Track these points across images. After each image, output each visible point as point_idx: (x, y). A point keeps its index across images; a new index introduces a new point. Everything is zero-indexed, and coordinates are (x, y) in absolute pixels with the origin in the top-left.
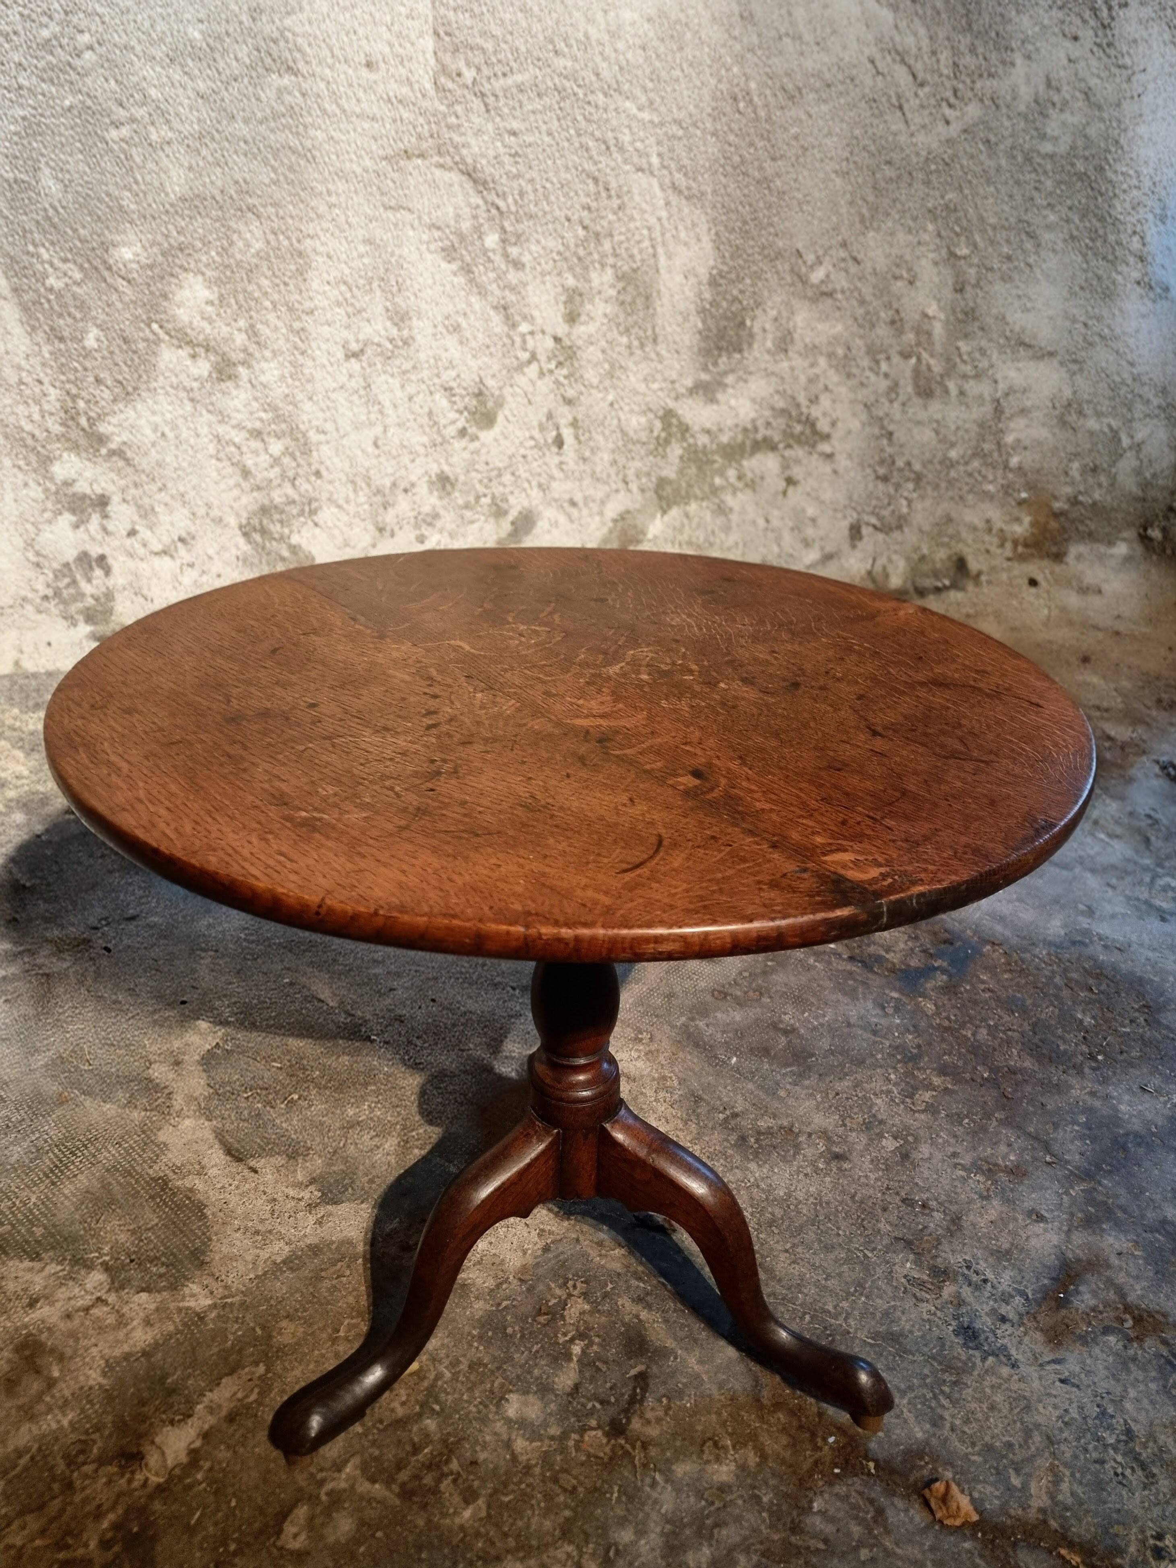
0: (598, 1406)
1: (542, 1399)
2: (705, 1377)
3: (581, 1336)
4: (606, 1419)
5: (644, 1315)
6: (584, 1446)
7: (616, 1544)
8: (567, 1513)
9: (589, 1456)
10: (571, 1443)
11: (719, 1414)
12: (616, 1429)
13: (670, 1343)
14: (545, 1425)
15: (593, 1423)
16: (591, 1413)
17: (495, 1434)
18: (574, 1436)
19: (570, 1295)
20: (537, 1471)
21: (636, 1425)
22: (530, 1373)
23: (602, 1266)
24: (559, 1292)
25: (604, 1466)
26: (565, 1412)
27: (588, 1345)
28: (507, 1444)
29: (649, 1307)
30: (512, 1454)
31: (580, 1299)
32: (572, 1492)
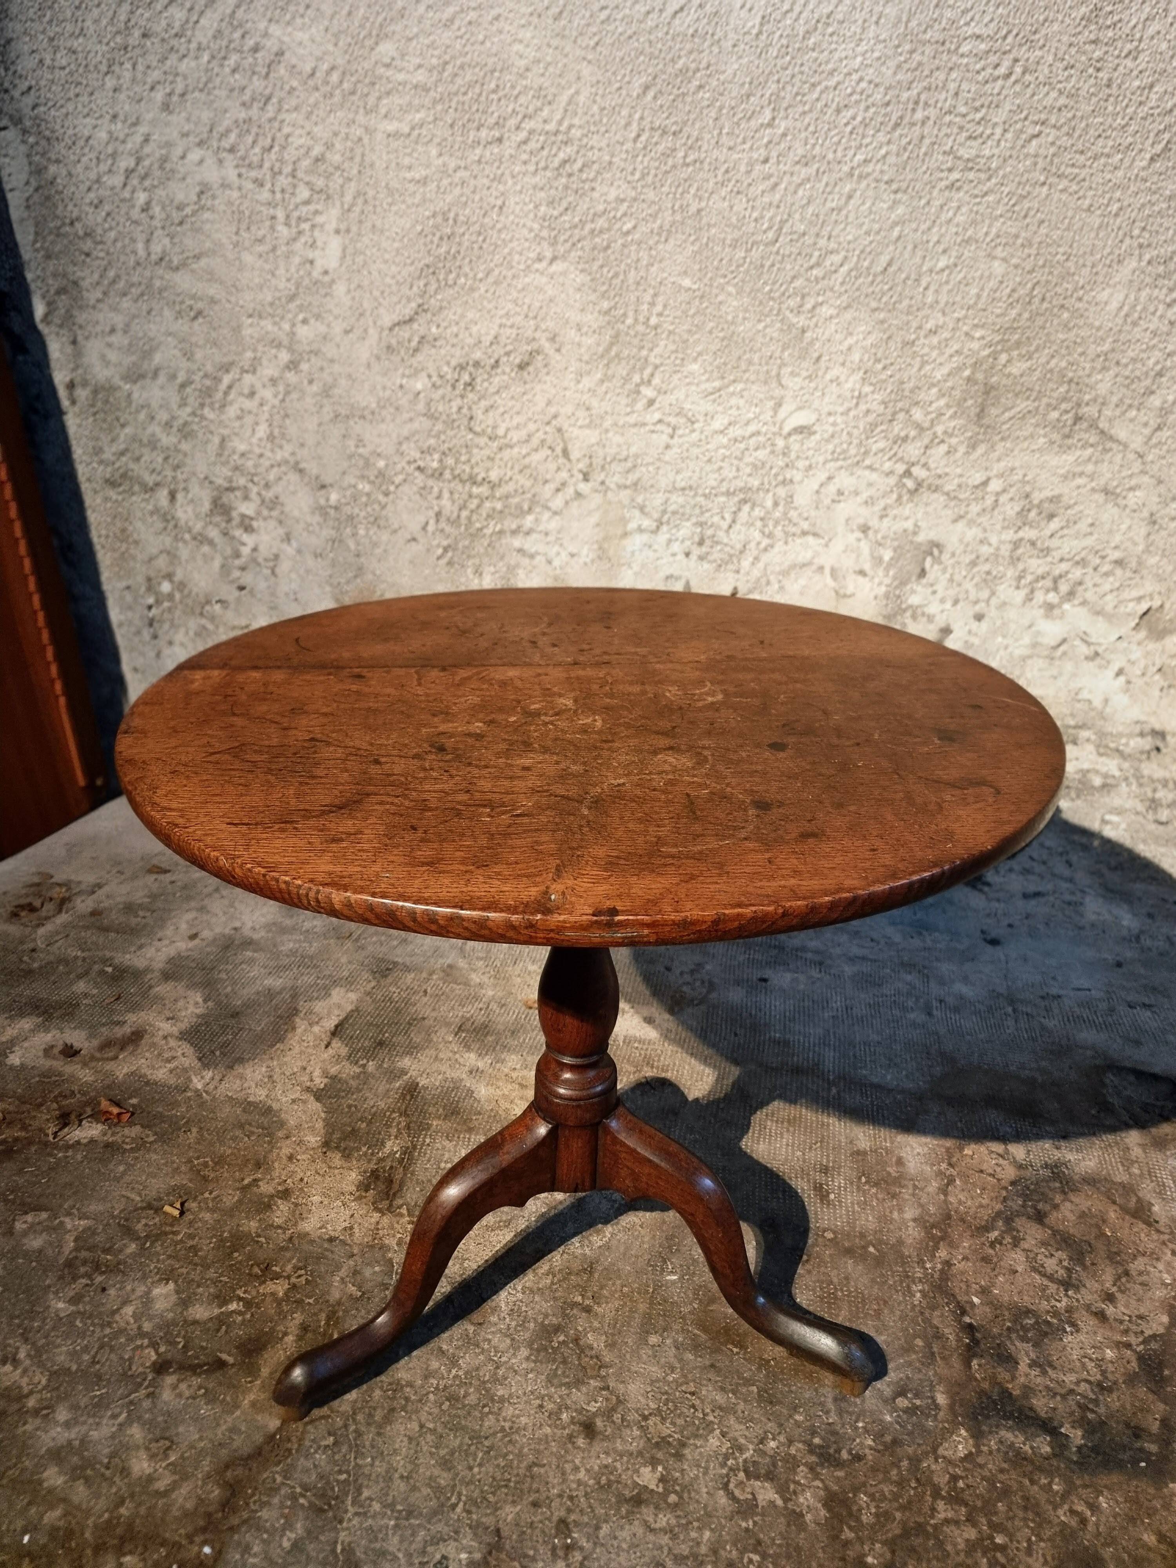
1: (176, 1305)
3: (248, 1304)
4: (169, 1356)
5: (290, 1338)
6: (138, 1352)
8: (74, 1368)
9: (131, 1359)
10: (139, 1343)
12: (161, 1368)
13: (265, 1371)
14: (150, 1318)
15: (162, 1349)
16: (173, 1343)
17: (133, 1290)
18: (146, 1342)
19: (288, 1277)
20: (108, 1331)
21: (170, 1380)
22: (198, 1286)
23: (330, 1285)
24: (289, 1268)
25: (124, 1374)
26: (167, 1326)
27: (240, 1313)
28: (126, 1302)
29: (300, 1338)
30: (118, 1309)
31: (287, 1286)
32: (94, 1362)
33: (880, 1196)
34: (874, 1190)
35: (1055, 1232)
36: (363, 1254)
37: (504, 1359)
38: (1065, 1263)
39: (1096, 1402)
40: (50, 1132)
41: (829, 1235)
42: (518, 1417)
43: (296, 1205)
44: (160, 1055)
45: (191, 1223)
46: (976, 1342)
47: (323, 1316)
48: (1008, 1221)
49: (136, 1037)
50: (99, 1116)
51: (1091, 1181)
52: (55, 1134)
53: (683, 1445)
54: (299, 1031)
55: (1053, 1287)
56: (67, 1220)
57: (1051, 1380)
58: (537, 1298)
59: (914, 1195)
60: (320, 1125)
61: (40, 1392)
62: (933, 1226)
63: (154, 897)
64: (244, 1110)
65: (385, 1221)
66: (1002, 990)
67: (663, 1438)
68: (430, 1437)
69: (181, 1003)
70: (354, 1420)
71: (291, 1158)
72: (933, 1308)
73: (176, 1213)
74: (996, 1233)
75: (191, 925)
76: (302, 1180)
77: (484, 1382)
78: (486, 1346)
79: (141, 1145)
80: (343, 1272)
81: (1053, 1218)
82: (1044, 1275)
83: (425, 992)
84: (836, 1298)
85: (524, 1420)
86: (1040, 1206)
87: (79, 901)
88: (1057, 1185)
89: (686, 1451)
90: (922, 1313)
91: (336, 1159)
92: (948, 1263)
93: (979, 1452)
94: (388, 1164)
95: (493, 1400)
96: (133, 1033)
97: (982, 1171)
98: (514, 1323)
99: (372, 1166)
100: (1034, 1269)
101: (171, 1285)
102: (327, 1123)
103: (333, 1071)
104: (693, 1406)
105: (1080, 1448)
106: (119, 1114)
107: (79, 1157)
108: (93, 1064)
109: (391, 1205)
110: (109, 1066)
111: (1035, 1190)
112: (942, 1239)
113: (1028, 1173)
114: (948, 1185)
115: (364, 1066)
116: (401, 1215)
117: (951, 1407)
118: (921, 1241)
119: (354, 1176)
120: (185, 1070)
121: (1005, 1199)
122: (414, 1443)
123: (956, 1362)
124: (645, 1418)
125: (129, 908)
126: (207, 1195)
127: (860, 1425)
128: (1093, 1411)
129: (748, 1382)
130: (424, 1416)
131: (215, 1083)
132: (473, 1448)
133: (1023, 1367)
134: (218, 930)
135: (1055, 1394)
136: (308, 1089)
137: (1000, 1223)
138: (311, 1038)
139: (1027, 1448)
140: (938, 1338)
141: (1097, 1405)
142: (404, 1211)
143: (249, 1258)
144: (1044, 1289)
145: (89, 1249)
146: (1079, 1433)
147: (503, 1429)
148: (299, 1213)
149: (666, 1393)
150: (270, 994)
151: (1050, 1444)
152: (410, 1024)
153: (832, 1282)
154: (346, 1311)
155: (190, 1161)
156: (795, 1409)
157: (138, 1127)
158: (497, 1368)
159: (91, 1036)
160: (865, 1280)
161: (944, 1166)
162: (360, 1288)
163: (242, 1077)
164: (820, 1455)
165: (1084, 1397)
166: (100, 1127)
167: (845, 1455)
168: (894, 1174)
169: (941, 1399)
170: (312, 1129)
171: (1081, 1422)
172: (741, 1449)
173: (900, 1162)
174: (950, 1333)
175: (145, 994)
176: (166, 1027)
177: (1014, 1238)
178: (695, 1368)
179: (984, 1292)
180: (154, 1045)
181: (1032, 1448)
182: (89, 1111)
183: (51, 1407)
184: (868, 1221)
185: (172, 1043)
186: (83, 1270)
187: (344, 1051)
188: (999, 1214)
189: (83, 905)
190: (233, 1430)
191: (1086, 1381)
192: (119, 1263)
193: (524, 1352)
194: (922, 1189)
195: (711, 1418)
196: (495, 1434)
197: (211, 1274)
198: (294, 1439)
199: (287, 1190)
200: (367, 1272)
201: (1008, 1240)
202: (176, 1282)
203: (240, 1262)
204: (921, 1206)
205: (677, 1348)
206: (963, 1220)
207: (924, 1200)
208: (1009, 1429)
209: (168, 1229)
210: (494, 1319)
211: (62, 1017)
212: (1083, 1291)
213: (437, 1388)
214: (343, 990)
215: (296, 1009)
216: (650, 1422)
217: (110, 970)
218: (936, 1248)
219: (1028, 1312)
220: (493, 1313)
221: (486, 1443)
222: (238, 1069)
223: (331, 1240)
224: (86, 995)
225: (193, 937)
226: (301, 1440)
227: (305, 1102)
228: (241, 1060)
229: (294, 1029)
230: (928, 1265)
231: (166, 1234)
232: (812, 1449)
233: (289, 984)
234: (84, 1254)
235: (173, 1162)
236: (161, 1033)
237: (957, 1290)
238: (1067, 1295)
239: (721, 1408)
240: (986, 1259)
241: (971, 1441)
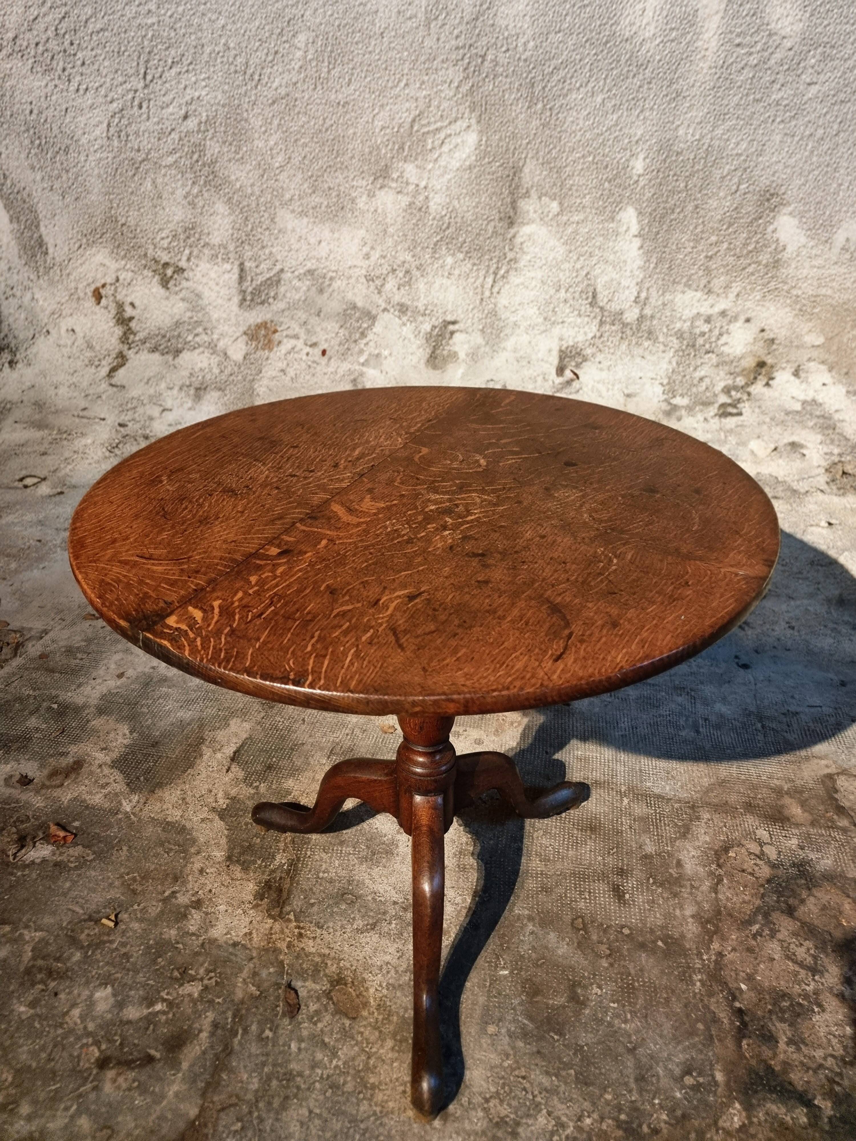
0: (118, 1043)
1: (113, 1006)
2: (164, 1103)
3: (170, 1004)
4: (109, 1053)
5: (204, 1035)
6: (84, 1050)
7: (18, 1106)
8: (34, 1065)
9: (79, 1056)
10: (85, 1041)
11: (136, 1127)
12: (103, 1063)
13: (185, 1065)
14: (93, 1019)
15: (104, 1047)
16: (111, 1041)
17: (79, 995)
18: (90, 1040)
19: (202, 980)
20: (60, 1031)
21: (110, 1074)
22: (130, 989)
23: (235, 986)
24: (202, 971)
25: (73, 1070)
26: (106, 1026)
27: (164, 1013)
28: (74, 1005)
29: (212, 1034)
30: (67, 1012)
31: (200, 988)
32: (50, 1060)
33: (665, 895)
34: (660, 890)
35: (803, 924)
36: (260, 957)
37: (374, 1050)
38: (812, 952)
39: (840, 1074)
40: (10, 853)
41: (626, 931)
42: (387, 1101)
43: (207, 914)
44: (96, 781)
45: (124, 932)
46: (744, 1024)
47: (230, 1014)
48: (766, 915)
49: (77, 766)
50: (48, 838)
51: (830, 877)
52: (15, 855)
53: (518, 1124)
54: (205, 757)
55: (803, 973)
56: (26, 932)
57: (805, 1056)
58: (399, 994)
59: (691, 894)
60: (224, 841)
61: (7, 1088)
62: (708, 921)
63: (89, 641)
64: (164, 830)
65: (277, 926)
66: (753, 709)
67: (502, 1119)
68: (317, 1122)
69: (112, 735)
70: (257, 1107)
71: (201, 871)
72: (711, 994)
73: (111, 924)
74: (757, 926)
75: (119, 665)
76: (210, 891)
77: (359, 1071)
78: (359, 1038)
79: (82, 863)
80: (245, 974)
81: (801, 912)
82: (795, 962)
83: (304, 720)
84: (634, 988)
85: (391, 1104)
86: (791, 901)
87: (30, 645)
88: (803, 882)
89: (520, 1130)
90: (702, 1000)
91: (237, 871)
92: (720, 954)
93: (751, 1123)
94: (278, 875)
95: (366, 1087)
96: (75, 763)
97: (743, 871)
98: (381, 1017)
99: (266, 877)
100: (788, 958)
101: (109, 989)
102: (230, 840)
103: (233, 792)
104: (524, 1089)
105: (830, 1118)
106: (65, 838)
107: (34, 876)
108: (43, 791)
109: (281, 912)
110: (57, 793)
111: (786, 887)
112: (715, 933)
113: (780, 872)
114: (717, 884)
115: (257, 787)
116: (289, 921)
117: (727, 1084)
118: (698, 936)
119: (251, 887)
120: (116, 795)
121: (763, 896)
122: (305, 1127)
123: (730, 1043)
124: (487, 1101)
125: (70, 651)
126: (136, 907)
127: (657, 1101)
128: (838, 1084)
129: (568, 1066)
130: (312, 1103)
131: (140, 805)
132: (352, 1130)
133: (782, 1045)
134: (139, 670)
135: (808, 1068)
136: (214, 810)
137: (760, 917)
138: (215, 764)
139: (788, 1118)
140: (715, 1022)
141: (842, 1079)
142: (292, 917)
143: (170, 964)
144: (796, 974)
145: (43, 958)
146: (829, 1104)
147: (375, 1113)
148: (208, 924)
149: (503, 1078)
150: (182, 725)
151: (807, 1115)
152: (292, 749)
153: (629, 974)
154: (248, 1009)
155: (122, 877)
156: (605, 1089)
157: (80, 847)
158: (369, 1058)
159: (42, 766)
160: (656, 971)
161: (714, 866)
162: (258, 987)
163: (161, 800)
164: (625, 1130)
165: (831, 1070)
166: (50, 848)
167: (645, 1129)
168: (675, 875)
169: (719, 1077)
170: (217, 845)
171: (830, 1094)
172: (563, 1126)
173: (679, 864)
174: (724, 1016)
175: (83, 729)
176: (101, 757)
177: (771, 930)
178: (525, 1054)
179: (750, 979)
180: (91, 773)
181: (792, 1118)
182: (41, 835)
183: (16, 1103)
184: (656, 918)
185: (106, 771)
186: (39, 976)
187: (241, 775)
188: (758, 909)
189: (34, 649)
190: (162, 1118)
191: (832, 1056)
192: (67, 971)
193: (389, 1043)
194: (697, 889)
195: (538, 1099)
196: (369, 1117)
197: (140, 978)
198: (210, 1125)
199: (199, 900)
200: (264, 973)
201: (767, 932)
202: (113, 986)
203: (163, 967)
204: (697, 903)
205: (510, 1037)
206: (730, 915)
207: (699, 899)
208: (773, 1102)
209: (105, 938)
210: (365, 1013)
211: (18, 749)
212: (826, 975)
213: (321, 1077)
214: (239, 720)
215: (202, 738)
216: (491, 1104)
217: (55, 706)
218: (711, 941)
219: (784, 995)
220: (364, 1008)
221: (362, 1126)
222: (159, 793)
223: (235, 944)
224: (37, 729)
225: (121, 676)
226: (215, 1126)
227: (211, 821)
228: (160, 785)
229: (201, 755)
230: (705, 957)
231: (105, 942)
232: (619, 1125)
233: (197, 715)
234: (40, 962)
235: (109, 878)
236: (97, 762)
237: (728, 978)
238: (814, 980)
239: (546, 1090)
240: (750, 950)
241: (744, 1114)
